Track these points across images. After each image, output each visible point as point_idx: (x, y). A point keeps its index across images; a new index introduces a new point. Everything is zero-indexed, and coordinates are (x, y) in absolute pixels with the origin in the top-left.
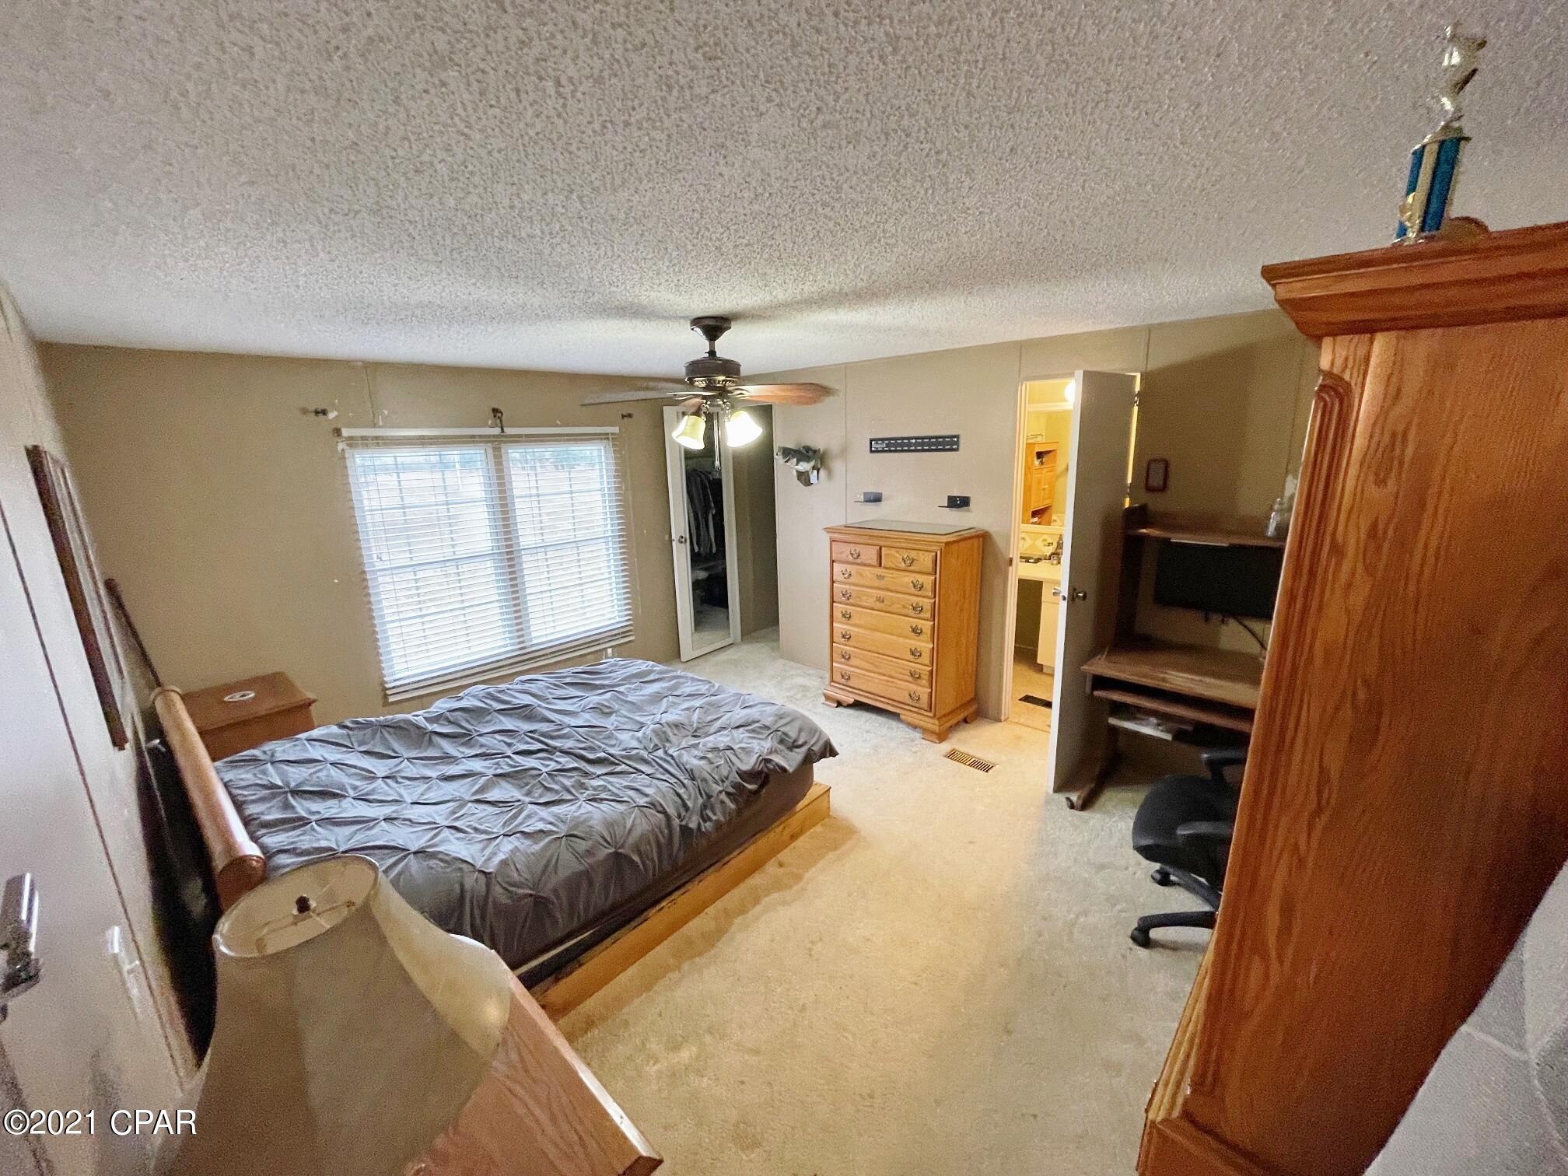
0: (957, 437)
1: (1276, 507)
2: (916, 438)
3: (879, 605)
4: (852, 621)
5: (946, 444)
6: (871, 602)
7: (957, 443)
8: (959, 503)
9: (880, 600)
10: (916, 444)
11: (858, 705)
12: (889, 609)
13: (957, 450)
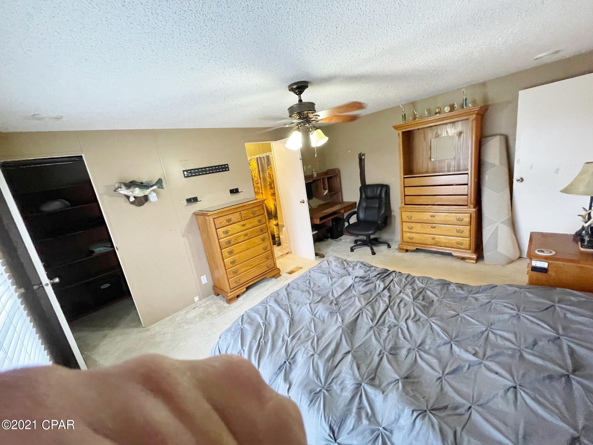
0: (227, 165)
1: (314, 171)
2: (209, 167)
3: (246, 238)
4: (235, 252)
5: (224, 168)
6: (242, 238)
7: (228, 167)
8: (234, 191)
9: (246, 235)
10: (209, 170)
11: (248, 288)
12: (252, 236)
13: (228, 170)
